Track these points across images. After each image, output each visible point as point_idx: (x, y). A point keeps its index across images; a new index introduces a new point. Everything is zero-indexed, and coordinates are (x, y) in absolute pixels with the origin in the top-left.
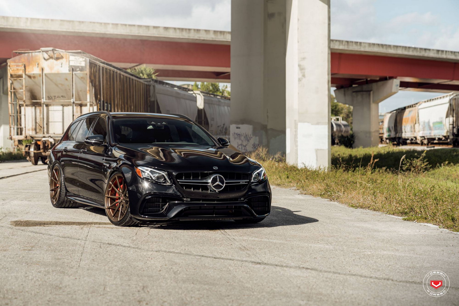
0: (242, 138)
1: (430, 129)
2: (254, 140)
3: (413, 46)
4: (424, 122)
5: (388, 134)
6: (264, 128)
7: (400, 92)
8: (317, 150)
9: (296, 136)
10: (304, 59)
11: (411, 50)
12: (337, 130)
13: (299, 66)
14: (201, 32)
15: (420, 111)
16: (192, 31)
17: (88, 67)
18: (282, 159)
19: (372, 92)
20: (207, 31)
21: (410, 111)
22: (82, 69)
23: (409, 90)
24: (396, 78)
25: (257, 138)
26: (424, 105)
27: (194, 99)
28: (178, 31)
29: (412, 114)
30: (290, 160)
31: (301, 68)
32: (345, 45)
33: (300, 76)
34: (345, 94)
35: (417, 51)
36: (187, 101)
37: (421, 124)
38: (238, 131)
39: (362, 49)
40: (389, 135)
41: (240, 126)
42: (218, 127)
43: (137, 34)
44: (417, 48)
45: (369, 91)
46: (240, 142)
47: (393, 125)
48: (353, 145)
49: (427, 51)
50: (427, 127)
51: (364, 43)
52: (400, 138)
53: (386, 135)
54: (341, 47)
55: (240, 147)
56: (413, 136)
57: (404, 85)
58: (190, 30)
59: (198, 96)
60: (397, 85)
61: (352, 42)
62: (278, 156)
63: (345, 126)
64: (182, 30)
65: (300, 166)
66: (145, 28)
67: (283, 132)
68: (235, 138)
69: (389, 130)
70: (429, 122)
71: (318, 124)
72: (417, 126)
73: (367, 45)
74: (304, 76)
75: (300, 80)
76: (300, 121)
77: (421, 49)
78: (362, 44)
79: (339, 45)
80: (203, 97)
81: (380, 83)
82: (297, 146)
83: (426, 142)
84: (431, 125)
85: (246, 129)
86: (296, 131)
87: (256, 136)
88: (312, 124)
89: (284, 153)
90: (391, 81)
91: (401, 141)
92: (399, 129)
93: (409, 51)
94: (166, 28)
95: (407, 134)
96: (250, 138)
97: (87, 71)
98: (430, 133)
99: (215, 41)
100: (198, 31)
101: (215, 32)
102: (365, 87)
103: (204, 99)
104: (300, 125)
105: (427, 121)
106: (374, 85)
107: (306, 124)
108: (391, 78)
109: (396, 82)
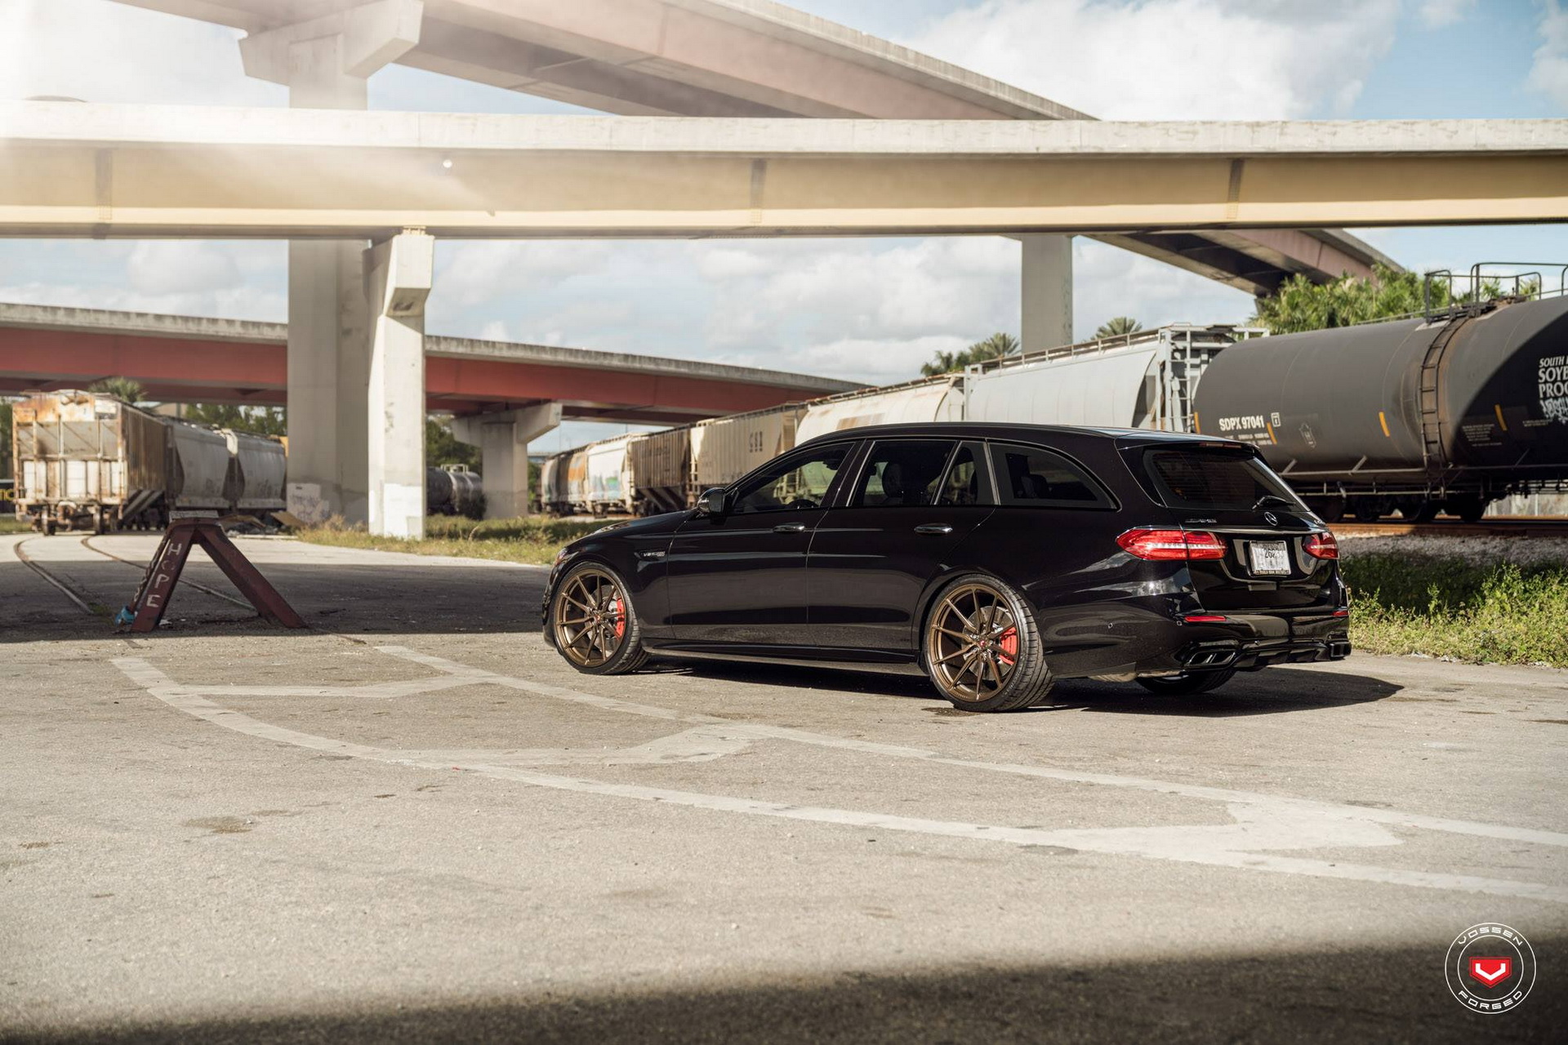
0: (305, 502)
1: (603, 489)
2: (324, 505)
3: (584, 349)
4: (595, 478)
5: (548, 496)
6: (338, 488)
7: (564, 424)
8: (409, 518)
9: (381, 501)
10: (392, 404)
11: (580, 355)
12: (459, 488)
13: (386, 413)
14: (220, 323)
15: (591, 459)
16: (205, 322)
17: (120, 414)
18: (365, 527)
19: (515, 425)
20: (230, 322)
21: (578, 458)
22: (112, 417)
23: (584, 420)
24: (555, 401)
25: (327, 503)
26: (596, 449)
27: (224, 443)
28: (179, 321)
29: (580, 463)
30: (374, 529)
31: (388, 416)
32: (466, 346)
33: (387, 426)
34: (469, 426)
35: (590, 357)
36: (215, 447)
37: (592, 479)
38: (299, 493)
39: (497, 353)
40: (550, 499)
41: (302, 485)
42: (259, 485)
43: (108, 326)
44: (591, 352)
45: (510, 424)
46: (301, 508)
47: (554, 481)
48: (485, 516)
49: (609, 357)
50: (599, 487)
51: (499, 343)
52: (565, 503)
53: (545, 499)
54: (461, 350)
55: (302, 515)
56: (581, 499)
57: (571, 413)
58: (200, 319)
59: (228, 436)
60: (558, 414)
61: (479, 341)
62: (359, 524)
63: (472, 479)
64: (186, 319)
65: (386, 535)
66: (121, 316)
67: (364, 495)
68: (295, 503)
69: (550, 491)
70: (601, 478)
71: (410, 485)
72: (586, 482)
73: (504, 347)
74: (392, 425)
75: (387, 431)
76: (387, 482)
77: (597, 353)
78: (497, 345)
79: (458, 346)
80: (236, 439)
81: (529, 409)
82: (382, 512)
83: (599, 509)
84: (604, 482)
85: (311, 490)
86: (382, 494)
87: (326, 499)
88: (403, 485)
89: (366, 522)
90: (546, 407)
91: (566, 508)
92: (562, 488)
93: (576, 357)
94: (159, 317)
95: (574, 498)
96: (317, 503)
97: (119, 419)
98: (603, 496)
99: (243, 338)
100: (214, 321)
101: (244, 324)
102: (505, 416)
103: (239, 443)
104: (387, 486)
105: (598, 475)
106: (519, 413)
107: (395, 485)
108: (548, 401)
109: (557, 407)
